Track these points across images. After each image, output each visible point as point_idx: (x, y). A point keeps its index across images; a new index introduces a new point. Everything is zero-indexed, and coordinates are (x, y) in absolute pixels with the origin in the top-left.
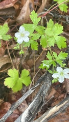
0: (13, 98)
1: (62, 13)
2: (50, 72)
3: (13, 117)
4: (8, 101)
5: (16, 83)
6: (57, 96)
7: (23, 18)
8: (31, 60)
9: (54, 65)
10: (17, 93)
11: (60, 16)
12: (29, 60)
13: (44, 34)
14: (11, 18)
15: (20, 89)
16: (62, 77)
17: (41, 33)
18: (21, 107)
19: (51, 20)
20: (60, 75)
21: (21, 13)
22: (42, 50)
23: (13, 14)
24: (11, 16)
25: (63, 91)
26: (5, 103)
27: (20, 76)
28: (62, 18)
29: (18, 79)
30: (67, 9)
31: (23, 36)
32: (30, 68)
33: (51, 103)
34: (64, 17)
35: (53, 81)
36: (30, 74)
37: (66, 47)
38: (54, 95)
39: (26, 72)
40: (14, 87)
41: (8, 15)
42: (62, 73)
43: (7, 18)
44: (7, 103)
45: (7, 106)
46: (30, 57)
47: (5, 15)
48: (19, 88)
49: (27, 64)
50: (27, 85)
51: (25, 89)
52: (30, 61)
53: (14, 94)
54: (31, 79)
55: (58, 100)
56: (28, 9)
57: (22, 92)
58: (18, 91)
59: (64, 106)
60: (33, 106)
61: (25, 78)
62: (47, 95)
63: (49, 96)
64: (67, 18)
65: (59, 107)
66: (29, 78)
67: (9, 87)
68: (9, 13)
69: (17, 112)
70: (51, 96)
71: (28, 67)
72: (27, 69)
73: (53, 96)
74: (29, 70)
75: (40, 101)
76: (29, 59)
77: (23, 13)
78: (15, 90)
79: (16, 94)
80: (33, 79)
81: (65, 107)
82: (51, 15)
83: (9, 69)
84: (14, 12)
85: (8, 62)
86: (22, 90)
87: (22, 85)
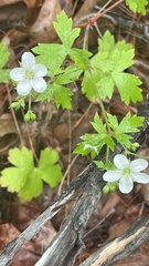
0: (23, 214)
1: (135, 17)
2: (100, 164)
3: (20, 258)
4: (10, 222)
5: (28, 181)
6: (121, 209)
7: (45, 29)
8: (64, 126)
9: (111, 147)
10: (30, 203)
11: (131, 24)
12: (59, 127)
13: (89, 68)
14: (18, 29)
15: (37, 195)
16: (127, 180)
17: (81, 65)
18: (41, 235)
19: (108, 32)
20: (123, 174)
21: (40, 17)
22: (89, 102)
23: (22, 19)
24: (19, 24)
25: (137, 199)
26: (3, 226)
27: (36, 164)
28: (134, 28)
29: (31, 171)
30: (146, 7)
31: (31, 76)
32: (61, 145)
33: (109, 226)
34: (140, 25)
35: (106, 189)
36: (61, 159)
37: (141, 98)
38: (115, 207)
39: (51, 154)
40: (23, 189)
41: (12, 21)
42: (127, 171)
43: (9, 29)
44: (7, 225)
45: (7, 234)
46: (62, 120)
47: (5, 21)
48: (36, 191)
49: (54, 136)
50: (52, 184)
51: (50, 194)
52: (61, 129)
53: (23, 205)
54: (64, 171)
55: (123, 218)
56: (56, 7)
57: (43, 201)
58: (34, 199)
59: (136, 239)
60: (53, 257)
61: (49, 169)
62: (100, 206)
63: (104, 210)
64: (146, 28)
65: (123, 243)
66: (59, 168)
67: (11, 189)
68: (13, 17)
69: (30, 247)
70: (109, 210)
71: (57, 142)
72: (54, 147)
73: (113, 211)
74: (59, 149)
75: (70, 242)
76: (58, 124)
77: (44, 16)
78: (25, 197)
79: (28, 206)
80: (68, 171)
81: (138, 242)
82: (110, 21)
83: (12, 147)
84: (25, 14)
85: (9, 131)
86: (41, 195)
87: (41, 184)
